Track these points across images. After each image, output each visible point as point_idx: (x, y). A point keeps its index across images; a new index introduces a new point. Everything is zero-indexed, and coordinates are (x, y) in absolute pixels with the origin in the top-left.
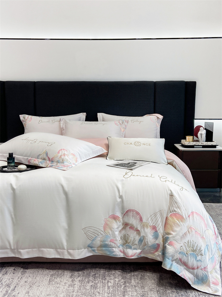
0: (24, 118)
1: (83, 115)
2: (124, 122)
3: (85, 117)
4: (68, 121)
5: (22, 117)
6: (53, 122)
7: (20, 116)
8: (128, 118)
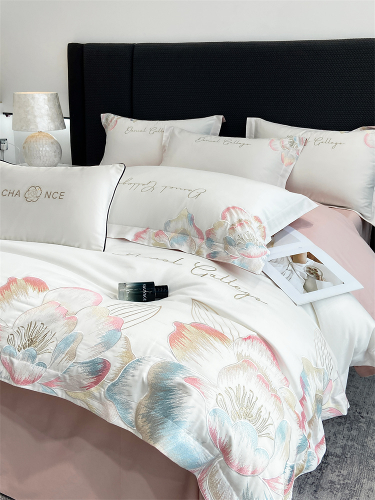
0: (107, 119)
1: (215, 121)
2: (297, 142)
3: (220, 125)
4: (176, 132)
5: (103, 116)
6: (152, 132)
7: (102, 115)
8: (309, 134)
